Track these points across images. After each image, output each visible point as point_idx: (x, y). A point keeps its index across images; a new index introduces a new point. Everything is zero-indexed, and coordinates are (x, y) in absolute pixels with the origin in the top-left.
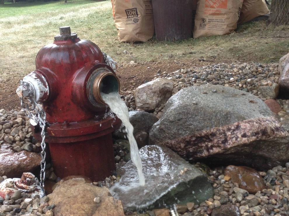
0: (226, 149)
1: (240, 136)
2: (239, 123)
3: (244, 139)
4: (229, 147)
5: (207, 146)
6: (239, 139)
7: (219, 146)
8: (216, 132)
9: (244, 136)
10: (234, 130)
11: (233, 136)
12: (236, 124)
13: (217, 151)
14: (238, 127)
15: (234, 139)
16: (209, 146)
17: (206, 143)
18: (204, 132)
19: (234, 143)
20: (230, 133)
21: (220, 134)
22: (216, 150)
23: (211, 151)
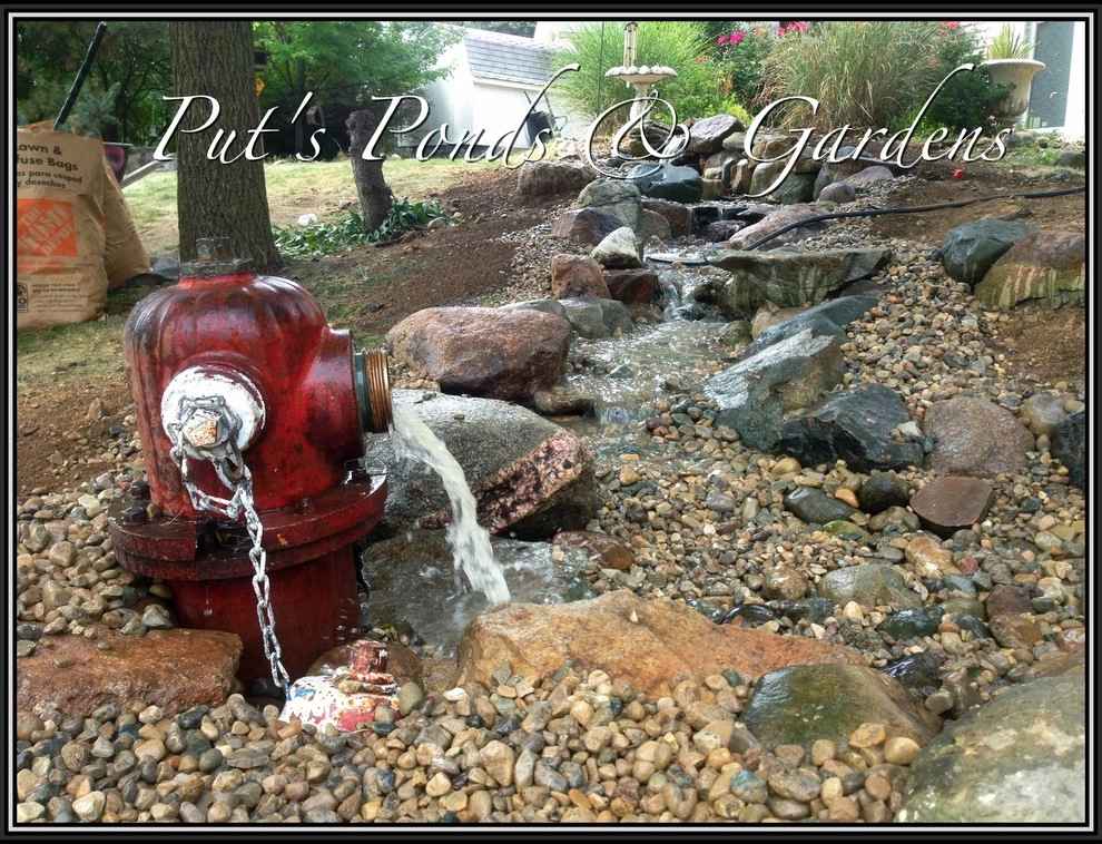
0: (542, 502)
1: (560, 467)
2: (548, 442)
3: (570, 471)
4: (547, 496)
5: (503, 506)
6: (560, 475)
7: (529, 500)
8: (521, 469)
9: (567, 465)
10: (547, 458)
11: (548, 471)
12: (544, 445)
13: (526, 511)
14: (550, 451)
15: (553, 476)
16: (509, 504)
17: (502, 500)
18: (502, 473)
19: (554, 484)
20: (543, 466)
21: (528, 472)
22: (523, 510)
23: (513, 515)
